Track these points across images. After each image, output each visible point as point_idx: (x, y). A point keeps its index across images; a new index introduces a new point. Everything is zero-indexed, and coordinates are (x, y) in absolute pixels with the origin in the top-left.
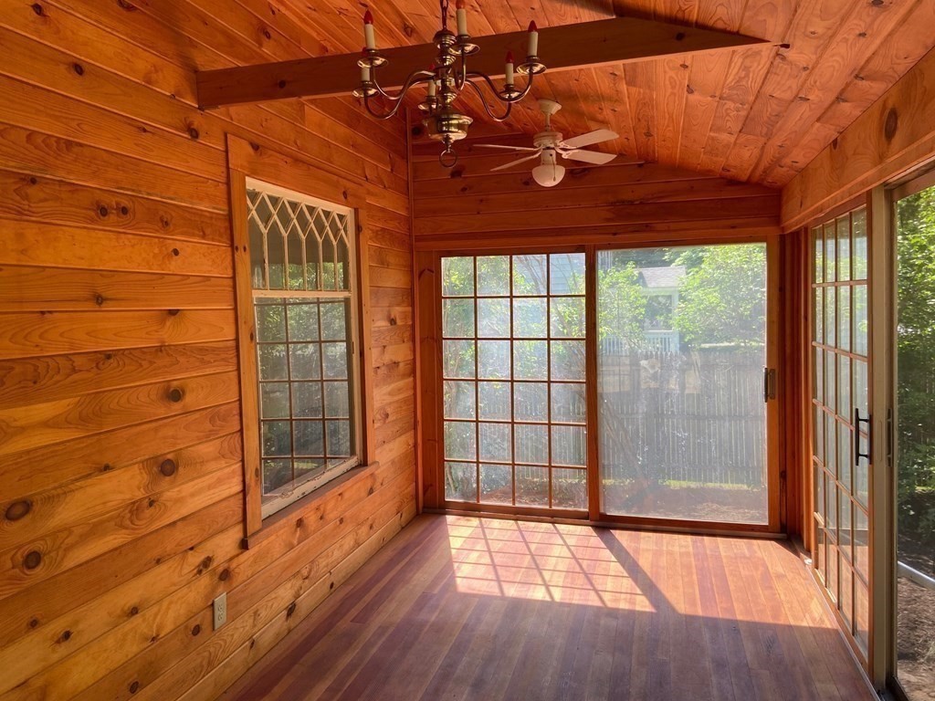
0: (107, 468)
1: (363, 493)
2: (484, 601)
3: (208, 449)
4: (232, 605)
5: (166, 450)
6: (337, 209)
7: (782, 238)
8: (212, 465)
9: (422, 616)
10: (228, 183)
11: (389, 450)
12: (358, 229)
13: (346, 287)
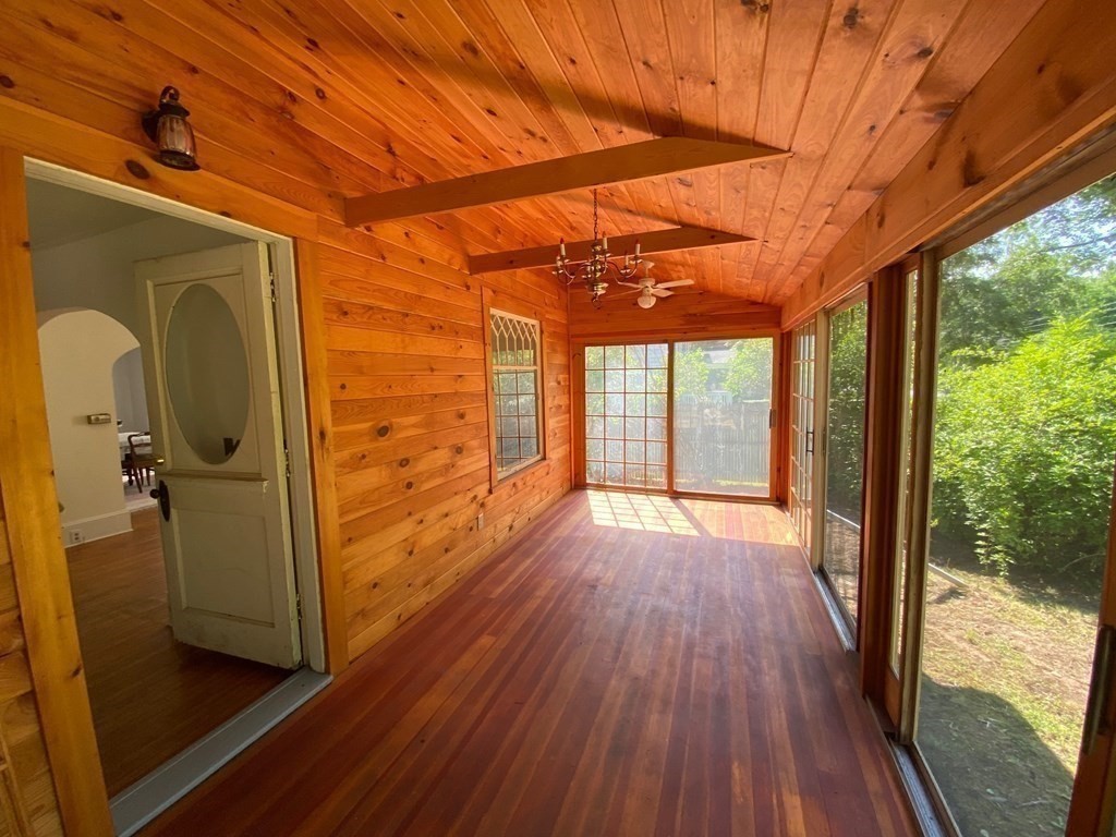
0: (436, 448)
1: (544, 474)
2: (608, 529)
3: (474, 443)
4: (486, 520)
5: (458, 442)
6: (532, 322)
7: (783, 334)
8: (476, 451)
9: (577, 534)
10: (482, 312)
11: (557, 453)
12: (542, 332)
13: (535, 364)
